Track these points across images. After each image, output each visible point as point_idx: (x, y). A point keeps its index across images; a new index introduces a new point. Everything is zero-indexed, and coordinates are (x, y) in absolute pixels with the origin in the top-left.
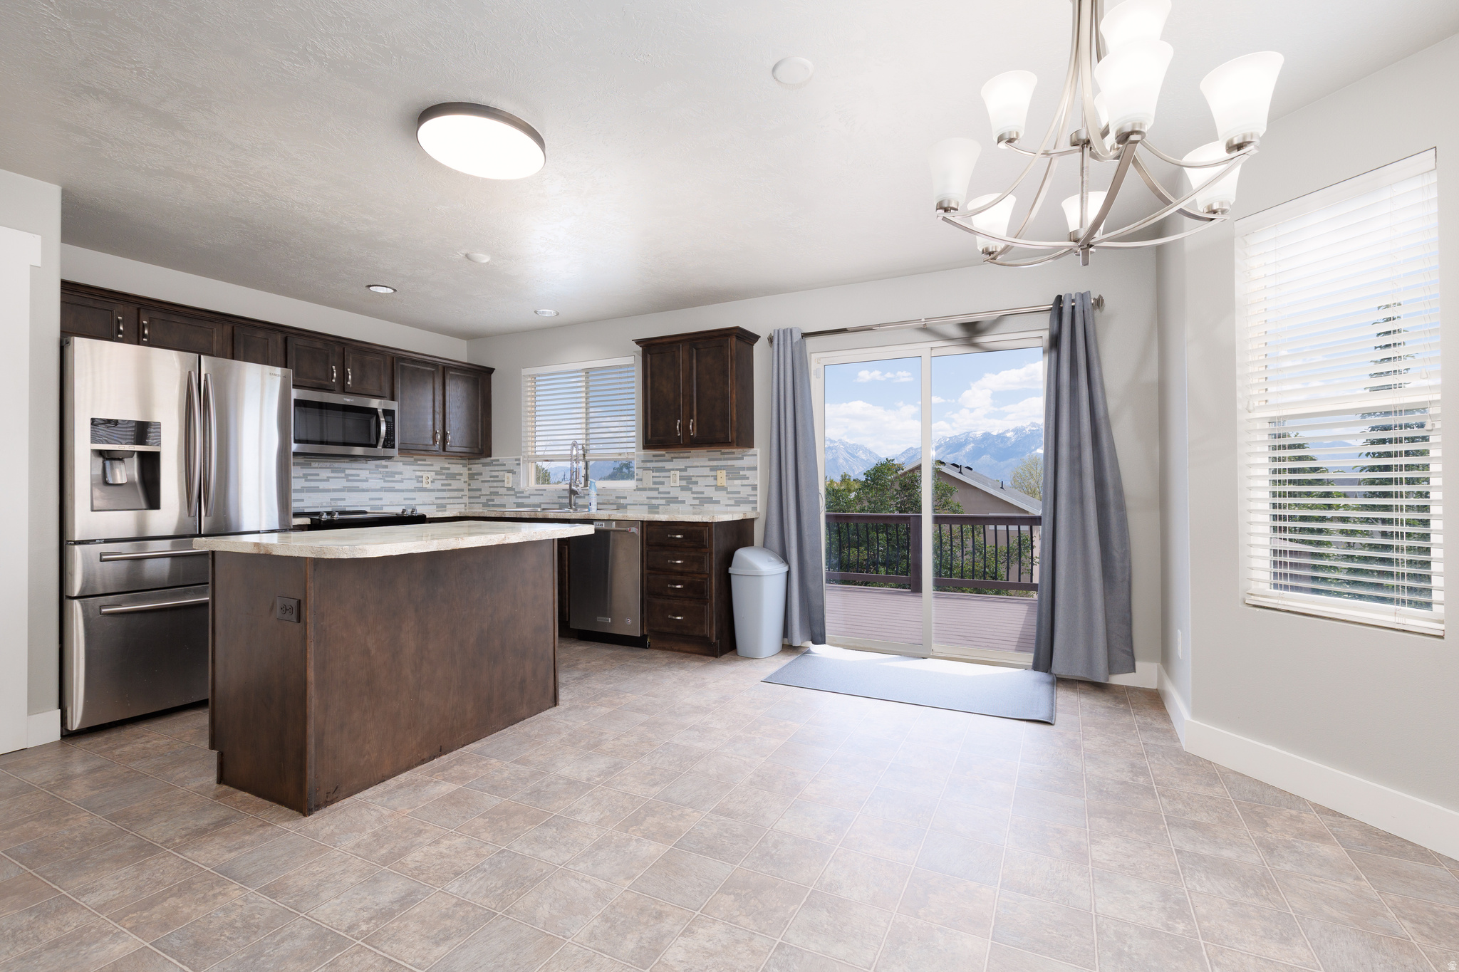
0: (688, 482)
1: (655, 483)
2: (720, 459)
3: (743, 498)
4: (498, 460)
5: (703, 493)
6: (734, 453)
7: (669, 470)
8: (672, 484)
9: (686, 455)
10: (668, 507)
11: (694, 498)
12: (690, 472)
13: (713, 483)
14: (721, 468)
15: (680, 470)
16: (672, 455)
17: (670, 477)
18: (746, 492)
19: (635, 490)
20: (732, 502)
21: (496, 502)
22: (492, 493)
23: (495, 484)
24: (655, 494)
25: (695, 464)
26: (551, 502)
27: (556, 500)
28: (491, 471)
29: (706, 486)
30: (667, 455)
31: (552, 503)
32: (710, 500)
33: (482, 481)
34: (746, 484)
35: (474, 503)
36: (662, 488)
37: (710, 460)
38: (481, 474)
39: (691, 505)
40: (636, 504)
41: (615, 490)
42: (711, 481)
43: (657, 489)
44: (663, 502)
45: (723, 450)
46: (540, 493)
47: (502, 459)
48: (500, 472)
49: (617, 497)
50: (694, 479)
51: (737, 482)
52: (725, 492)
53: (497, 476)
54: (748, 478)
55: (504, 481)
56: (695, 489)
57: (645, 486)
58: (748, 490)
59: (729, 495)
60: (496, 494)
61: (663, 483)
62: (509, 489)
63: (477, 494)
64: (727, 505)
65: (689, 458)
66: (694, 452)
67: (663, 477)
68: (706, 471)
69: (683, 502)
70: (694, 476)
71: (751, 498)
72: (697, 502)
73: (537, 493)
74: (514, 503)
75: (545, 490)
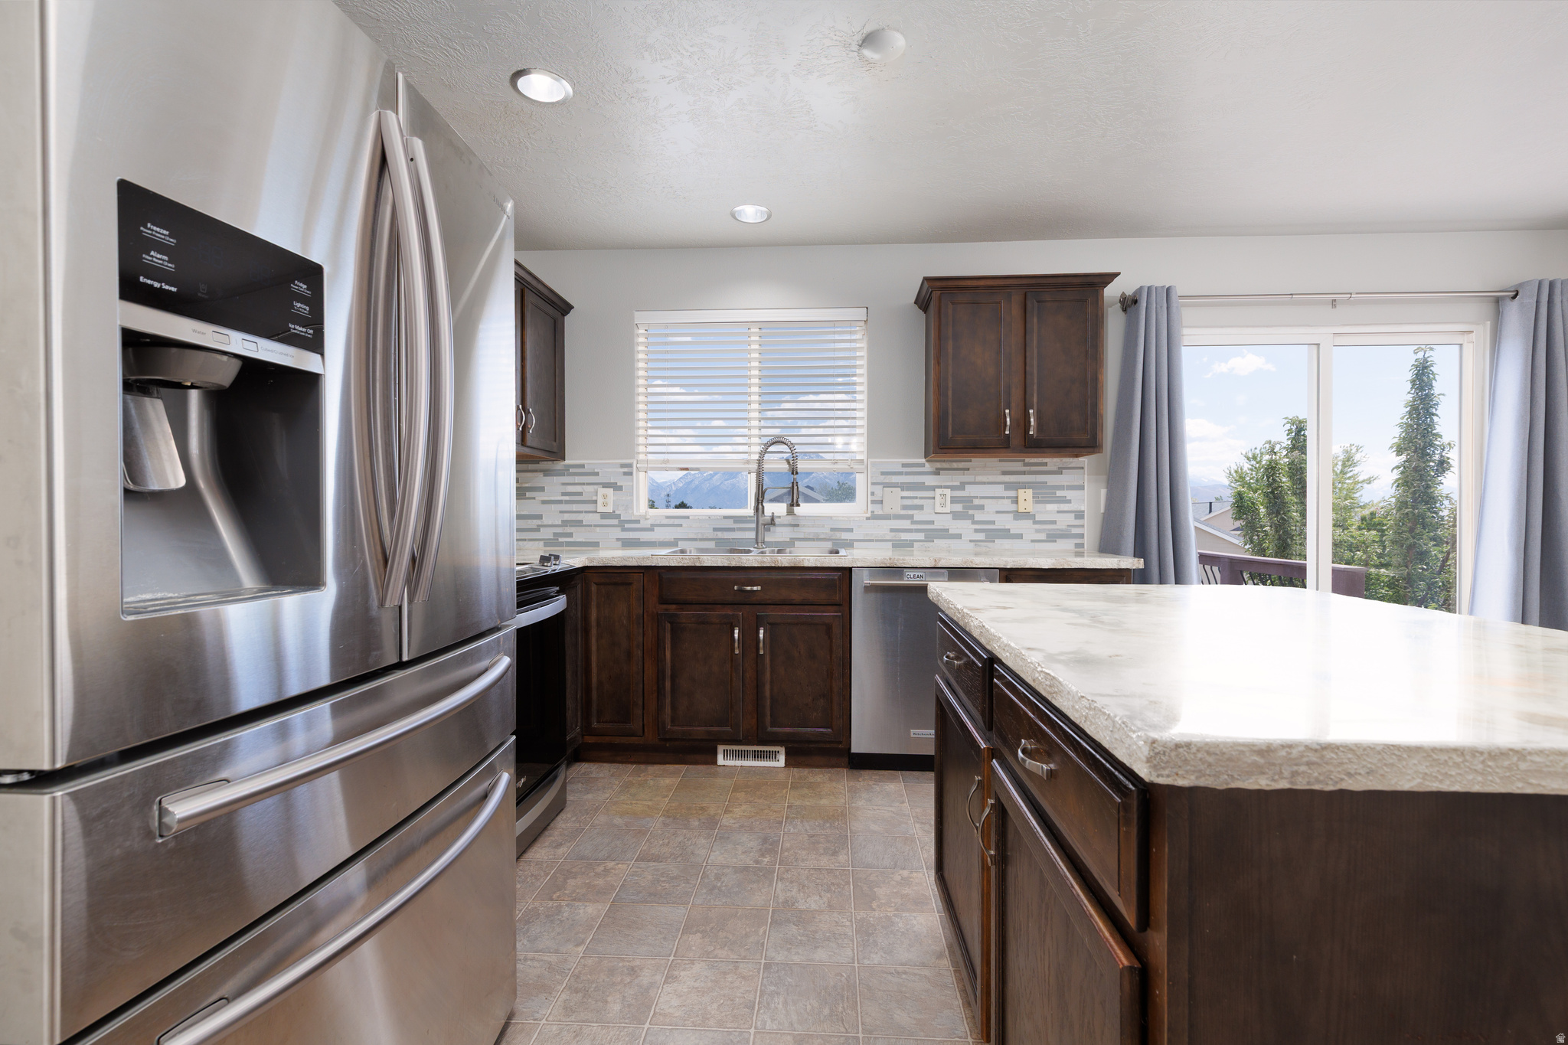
0: (966, 508)
1: (904, 507)
2: (1024, 473)
3: (1062, 530)
4: (583, 466)
5: (993, 522)
6: (1046, 464)
7: (933, 488)
8: (939, 509)
9: (962, 465)
10: (931, 544)
11: (976, 531)
12: (970, 491)
13: (1013, 507)
14: (1024, 486)
15: (952, 488)
16: (938, 465)
17: (934, 498)
18: (1065, 521)
19: (868, 518)
20: (1043, 536)
21: (577, 538)
22: (565, 523)
23: (575, 507)
24: (906, 524)
25: (979, 479)
26: (700, 536)
27: (711, 534)
28: (564, 484)
29: (998, 512)
30: (927, 465)
31: (701, 540)
32: (1005, 534)
33: (544, 502)
34: (1066, 509)
35: (525, 540)
36: (918, 516)
37: (1004, 473)
38: (542, 489)
39: (971, 541)
40: (872, 541)
41: (831, 517)
42: (1007, 505)
43: (911, 517)
44: (921, 536)
45: (1027, 460)
46: (677, 522)
47: (590, 463)
48: (584, 487)
49: (833, 530)
50: (976, 502)
51: (1052, 507)
52: (1031, 521)
53: (580, 494)
54: (1069, 502)
55: (595, 502)
56: (979, 516)
57: (887, 510)
58: (1070, 519)
59: (1037, 526)
60: (579, 523)
61: (921, 508)
62: (604, 516)
63: (534, 523)
64: (1033, 541)
65: (968, 469)
66: (977, 462)
67: (921, 498)
68: (999, 490)
69: (959, 536)
70: (977, 497)
71: (1075, 531)
72: (981, 536)
73: (671, 522)
74: (618, 539)
75: (688, 517)
